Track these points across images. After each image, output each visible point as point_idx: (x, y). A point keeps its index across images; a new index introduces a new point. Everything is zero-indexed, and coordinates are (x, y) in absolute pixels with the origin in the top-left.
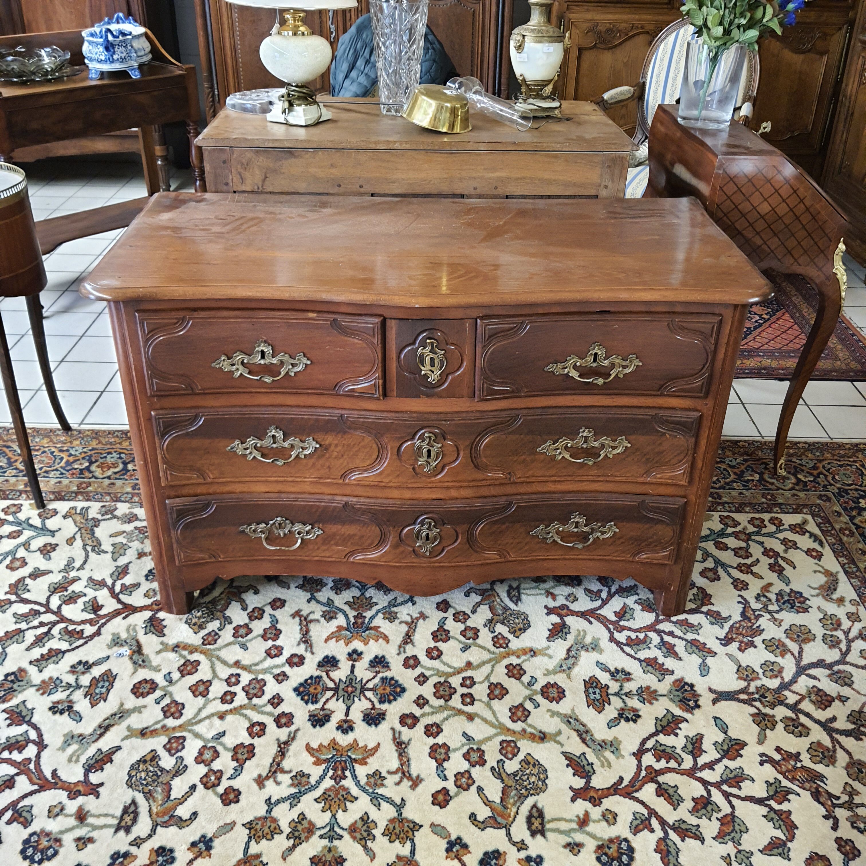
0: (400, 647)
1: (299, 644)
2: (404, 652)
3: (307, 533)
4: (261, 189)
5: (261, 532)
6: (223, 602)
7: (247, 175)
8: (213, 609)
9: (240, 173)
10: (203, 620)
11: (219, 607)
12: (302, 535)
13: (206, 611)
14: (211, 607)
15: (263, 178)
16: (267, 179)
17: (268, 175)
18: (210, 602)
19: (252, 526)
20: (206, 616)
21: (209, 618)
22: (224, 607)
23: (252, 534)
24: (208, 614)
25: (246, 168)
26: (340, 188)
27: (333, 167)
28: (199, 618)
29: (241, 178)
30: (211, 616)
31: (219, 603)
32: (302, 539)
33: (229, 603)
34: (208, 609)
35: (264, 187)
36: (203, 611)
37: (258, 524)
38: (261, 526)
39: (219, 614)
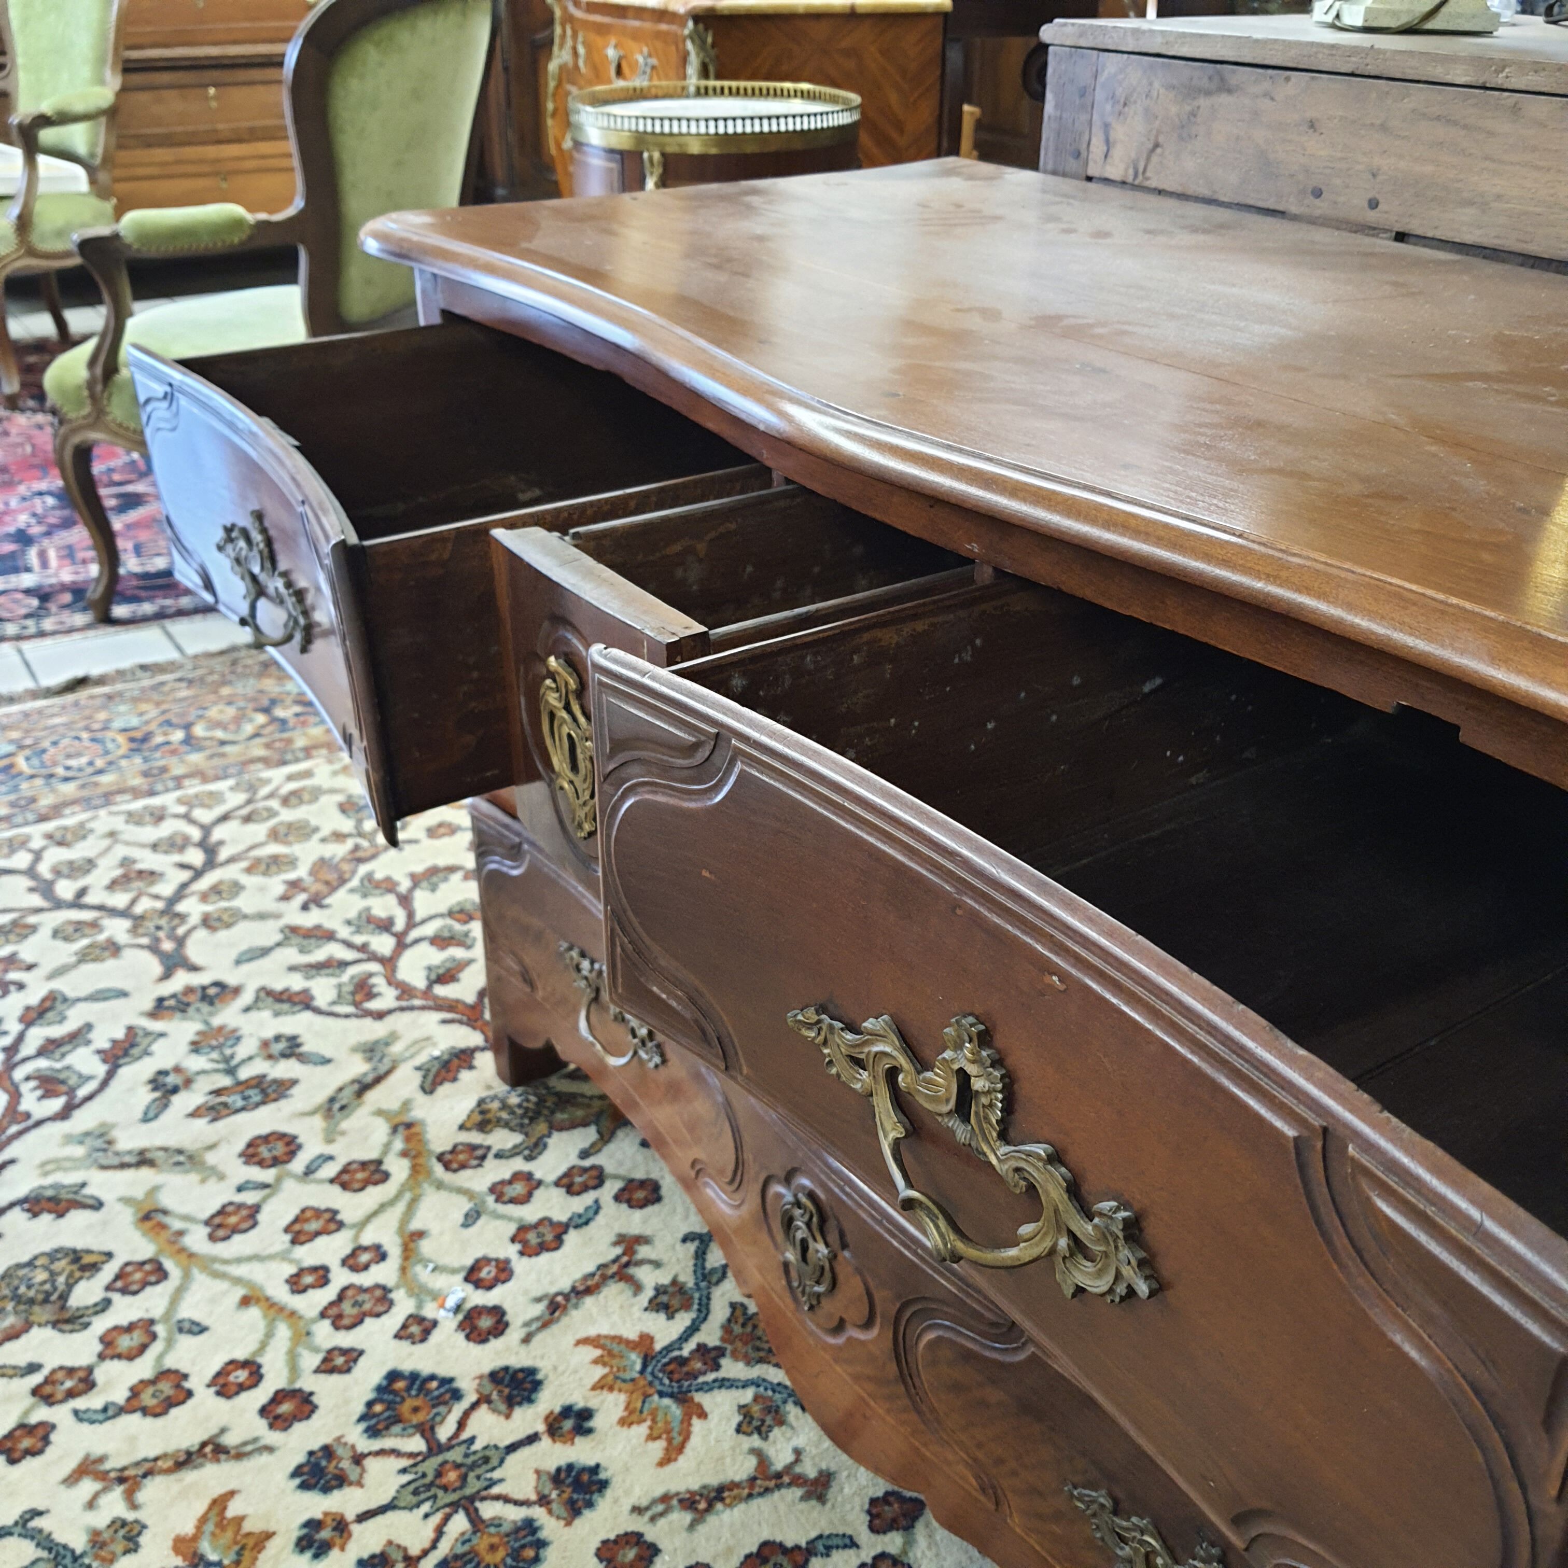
0: (665, 1498)
1: (538, 1300)
2: (653, 1519)
3: (643, 1043)
4: (1140, 177)
5: (586, 978)
6: (580, 1113)
7: (1119, 132)
8: (546, 1112)
9: (1107, 127)
10: (504, 1115)
11: (559, 1116)
12: (636, 1041)
13: (531, 1106)
14: (548, 1104)
15: (1150, 146)
16: (1159, 150)
17: (1161, 139)
18: (558, 1095)
19: (574, 954)
20: (519, 1111)
21: (518, 1121)
22: (567, 1124)
23: (574, 974)
24: (525, 1113)
25: (1120, 114)
26: (1317, 202)
27: (1315, 131)
28: (505, 1106)
29: (1107, 141)
30: (526, 1121)
31: (570, 1109)
32: (635, 1053)
33: (585, 1124)
34: (537, 1104)
35: (1148, 174)
36: (527, 1100)
37: (583, 955)
38: (585, 964)
39: (541, 1127)
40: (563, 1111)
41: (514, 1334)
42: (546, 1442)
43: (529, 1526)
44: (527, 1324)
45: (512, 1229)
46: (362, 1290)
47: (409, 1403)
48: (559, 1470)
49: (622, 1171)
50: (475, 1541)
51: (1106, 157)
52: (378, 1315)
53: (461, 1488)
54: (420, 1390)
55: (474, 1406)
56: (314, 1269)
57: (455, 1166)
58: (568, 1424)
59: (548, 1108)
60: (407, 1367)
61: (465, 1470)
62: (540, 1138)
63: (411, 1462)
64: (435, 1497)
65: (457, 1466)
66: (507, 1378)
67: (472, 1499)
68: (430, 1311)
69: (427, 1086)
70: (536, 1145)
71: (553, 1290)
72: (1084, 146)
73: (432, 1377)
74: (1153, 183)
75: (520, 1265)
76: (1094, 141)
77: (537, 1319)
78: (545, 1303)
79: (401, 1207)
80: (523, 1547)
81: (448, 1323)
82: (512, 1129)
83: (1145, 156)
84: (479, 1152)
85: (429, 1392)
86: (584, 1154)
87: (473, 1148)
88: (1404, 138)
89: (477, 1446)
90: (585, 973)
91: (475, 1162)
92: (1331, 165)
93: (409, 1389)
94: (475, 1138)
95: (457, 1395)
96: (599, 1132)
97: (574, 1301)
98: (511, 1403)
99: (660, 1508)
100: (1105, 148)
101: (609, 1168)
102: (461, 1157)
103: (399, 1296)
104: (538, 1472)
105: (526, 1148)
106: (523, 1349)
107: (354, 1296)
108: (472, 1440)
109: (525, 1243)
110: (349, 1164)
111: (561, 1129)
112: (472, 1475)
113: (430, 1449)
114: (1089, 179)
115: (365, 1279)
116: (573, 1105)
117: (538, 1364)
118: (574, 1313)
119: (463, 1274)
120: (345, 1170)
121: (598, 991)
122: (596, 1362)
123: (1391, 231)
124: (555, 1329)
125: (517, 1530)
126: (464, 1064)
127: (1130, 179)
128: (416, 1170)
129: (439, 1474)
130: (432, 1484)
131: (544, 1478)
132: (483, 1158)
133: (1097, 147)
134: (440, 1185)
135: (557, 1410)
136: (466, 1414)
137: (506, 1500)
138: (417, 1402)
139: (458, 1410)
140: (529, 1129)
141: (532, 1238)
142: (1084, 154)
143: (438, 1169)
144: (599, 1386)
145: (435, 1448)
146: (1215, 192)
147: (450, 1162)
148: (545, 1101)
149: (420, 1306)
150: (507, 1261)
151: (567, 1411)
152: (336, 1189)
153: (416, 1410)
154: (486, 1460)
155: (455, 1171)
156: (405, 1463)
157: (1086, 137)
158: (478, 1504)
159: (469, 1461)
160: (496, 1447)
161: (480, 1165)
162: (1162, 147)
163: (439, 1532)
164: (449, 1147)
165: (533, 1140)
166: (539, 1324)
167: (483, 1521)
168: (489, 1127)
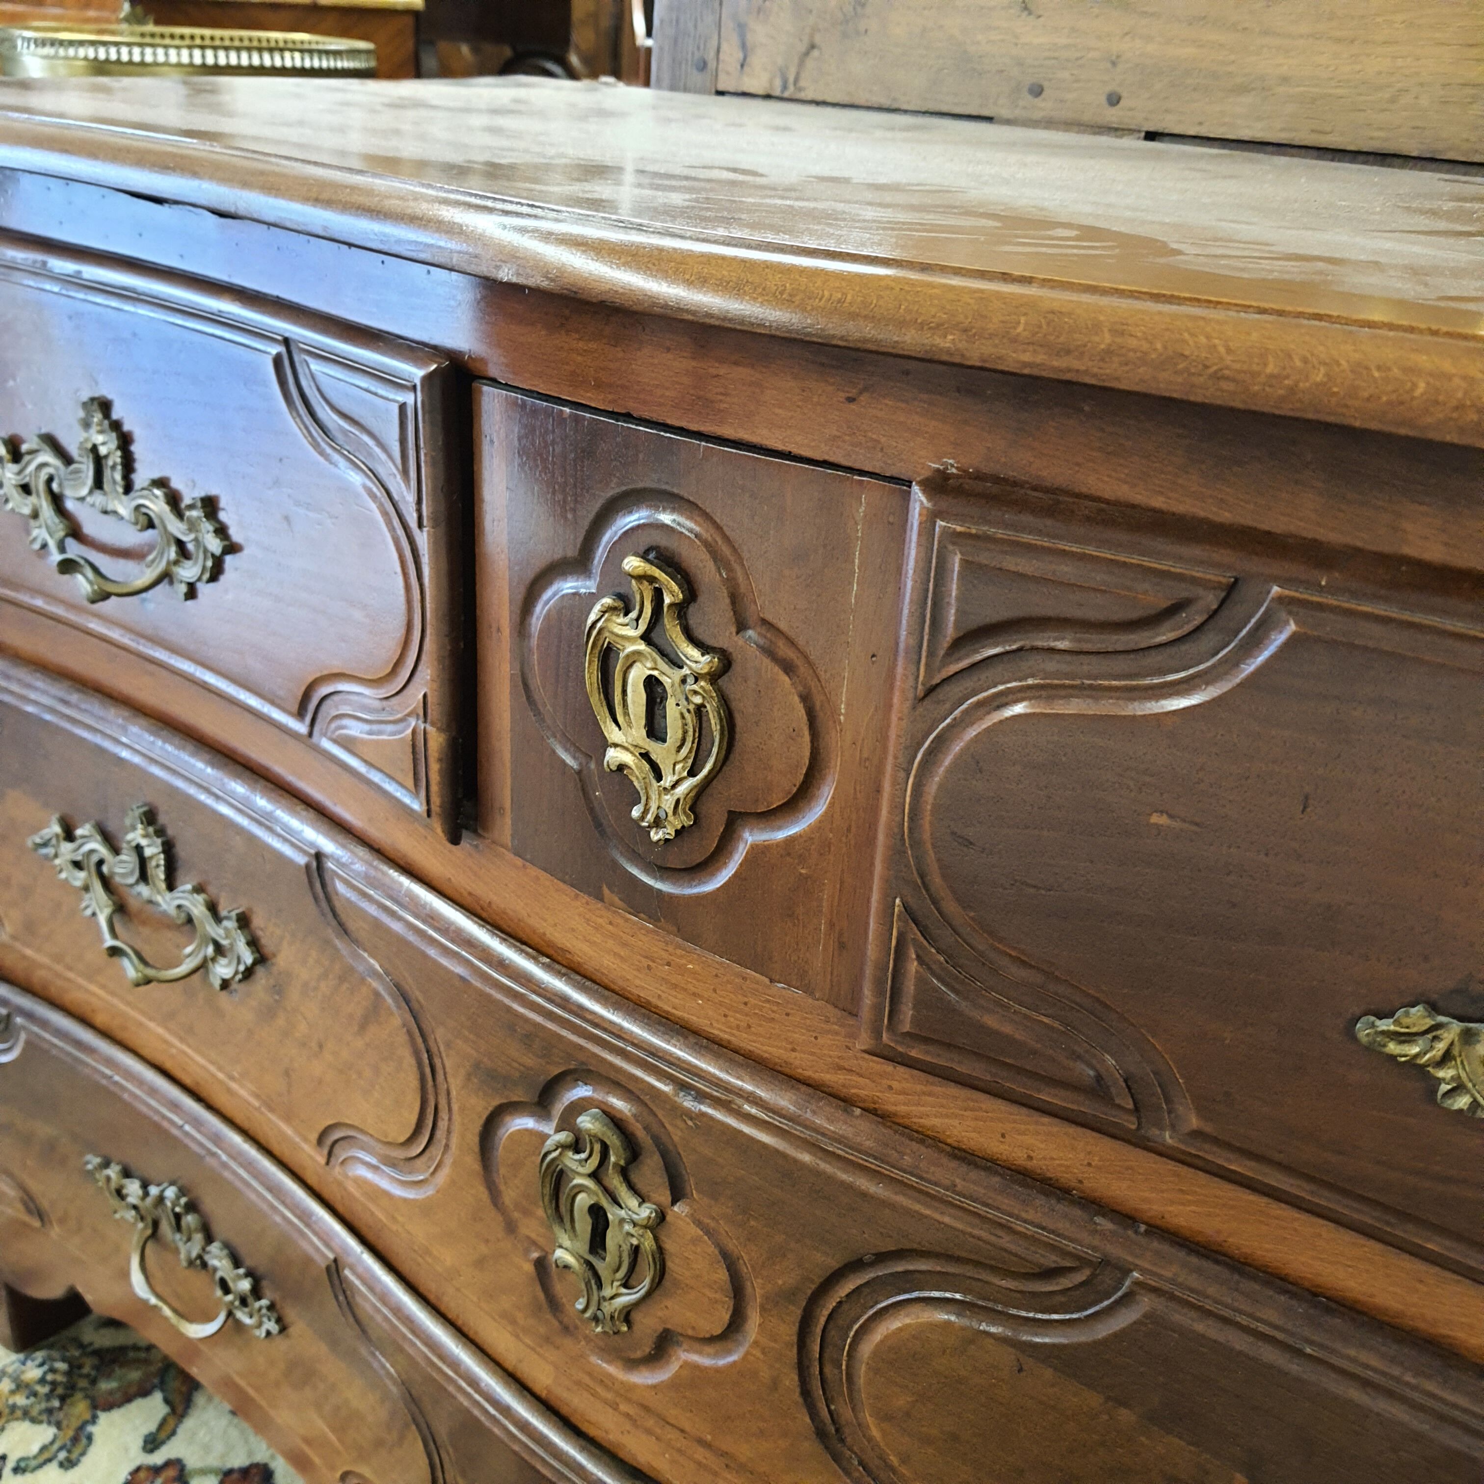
3: (244, 1302)
4: (791, 88)
5: (135, 1207)
6: (135, 1375)
7: (759, 32)
8: (83, 1383)
9: (742, 29)
10: (20, 1400)
11: (105, 1386)
12: (230, 1297)
13: (59, 1378)
14: (86, 1370)
15: (802, 47)
16: (815, 53)
17: (818, 39)
18: (98, 1353)
19: (113, 1172)
20: (43, 1390)
21: (43, 1405)
22: (118, 1396)
23: (114, 1202)
24: (52, 1391)
25: (759, 11)
26: (1038, 102)
27: (1030, 14)
28: (20, 1386)
29: (744, 46)
30: (56, 1403)
31: (118, 1371)
32: (230, 1314)
33: (144, 1392)
34: (69, 1374)
35: (802, 83)
36: (52, 1370)
37: (127, 1173)
38: (133, 1188)
39: (80, 1408)
40: (109, 1376)
49: (213, 1461)
51: (742, 66)
59: (87, 1376)
62: (81, 1428)
70: (75, 1440)
72: (712, 54)
74: (809, 95)
76: (725, 47)
82: (34, 1421)
83: (796, 60)
86: (152, 1443)
88: (1152, 14)
90: (132, 1200)
92: (1056, 54)
96: (167, 1401)
100: (741, 55)
101: (192, 1462)
105: (61, 1449)
111: (109, 1407)
114: (720, 93)
116: (122, 1365)
121: (156, 1224)
123: (1139, 131)
127: (777, 92)
133: (731, 54)
140: (61, 1415)
142: (712, 64)
146: (894, 99)
148: (80, 1367)
157: (715, 43)
162: (820, 49)
165: (71, 1433)
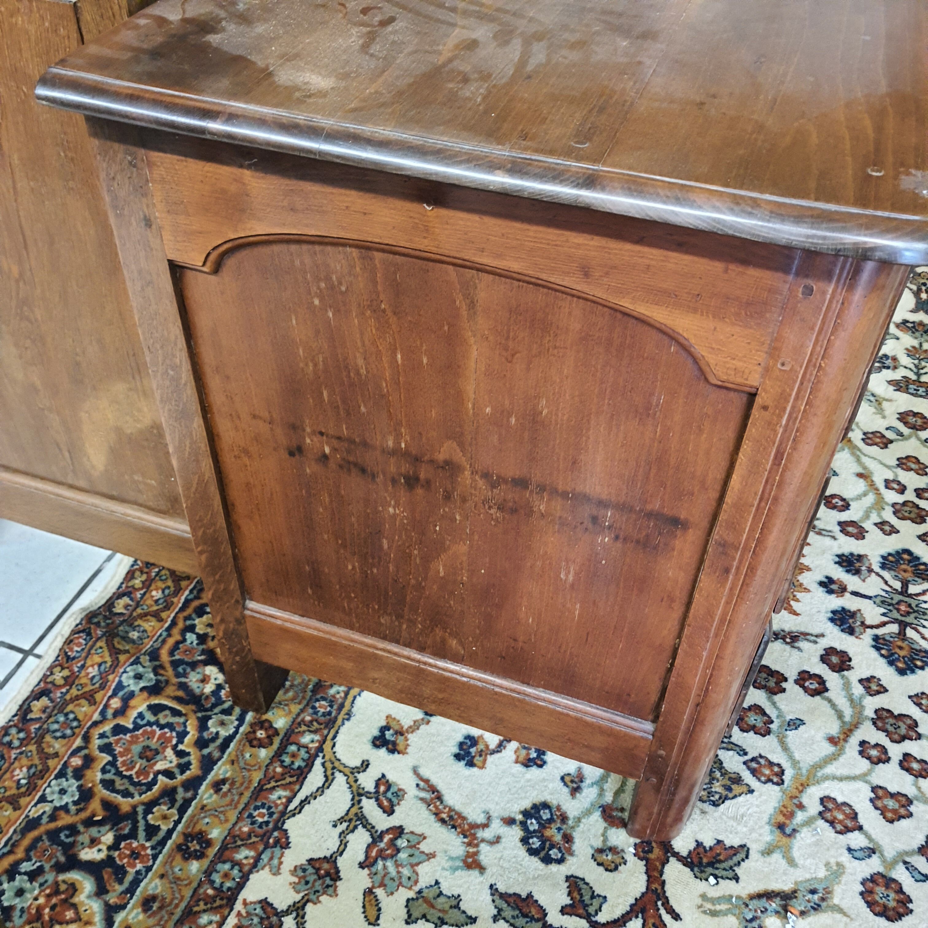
41: (824, 643)
42: (850, 588)
43: (883, 566)
44: (815, 642)
45: (777, 698)
46: (889, 734)
47: (902, 653)
48: (854, 574)
50: (910, 579)
52: (888, 711)
53: (903, 601)
54: (892, 654)
55: (871, 627)
56: (908, 770)
57: (776, 769)
58: (834, 587)
60: (891, 671)
61: (896, 606)
63: (918, 627)
64: (917, 606)
65: (898, 610)
66: (845, 626)
67: (901, 593)
68: (858, 690)
69: (743, 855)
71: (788, 647)
73: (882, 655)
75: (792, 674)
77: (807, 640)
78: (796, 644)
79: (829, 770)
80: (892, 562)
81: (854, 676)
82: (721, 762)
84: (754, 765)
85: (889, 650)
87: (754, 772)
89: (883, 610)
91: (762, 761)
93: (898, 660)
94: (747, 777)
95: (876, 638)
97: (782, 633)
98: (853, 615)
99: (824, 532)
102: (767, 772)
103: (870, 713)
104: (864, 581)
106: (827, 633)
107: (896, 733)
108: (884, 615)
109: (778, 683)
110: (840, 832)
112: (894, 602)
113: (905, 627)
115: (880, 738)
117: (826, 620)
118: (787, 629)
119: (826, 694)
120: (847, 830)
122: (798, 600)
124: (803, 629)
125: (890, 569)
126: (701, 850)
128: (803, 787)
129: (908, 613)
130: (915, 612)
131: (862, 577)
132: (753, 759)
134: (795, 763)
135: (834, 596)
136: (877, 627)
137: (886, 583)
138: (897, 650)
139: (880, 632)
141: (772, 683)
143: (787, 777)
144: (807, 590)
145: (903, 625)
147: (776, 774)
149: (861, 698)
150: (796, 682)
151: (830, 592)
152: (862, 819)
153: (901, 648)
154: (883, 602)
155: (779, 765)
156: (921, 629)
158: (900, 590)
159: (891, 608)
160: (875, 603)
161: (761, 756)
163: (884, 624)
164: (769, 785)
166: (808, 637)
167: (902, 583)
168: (733, 776)
